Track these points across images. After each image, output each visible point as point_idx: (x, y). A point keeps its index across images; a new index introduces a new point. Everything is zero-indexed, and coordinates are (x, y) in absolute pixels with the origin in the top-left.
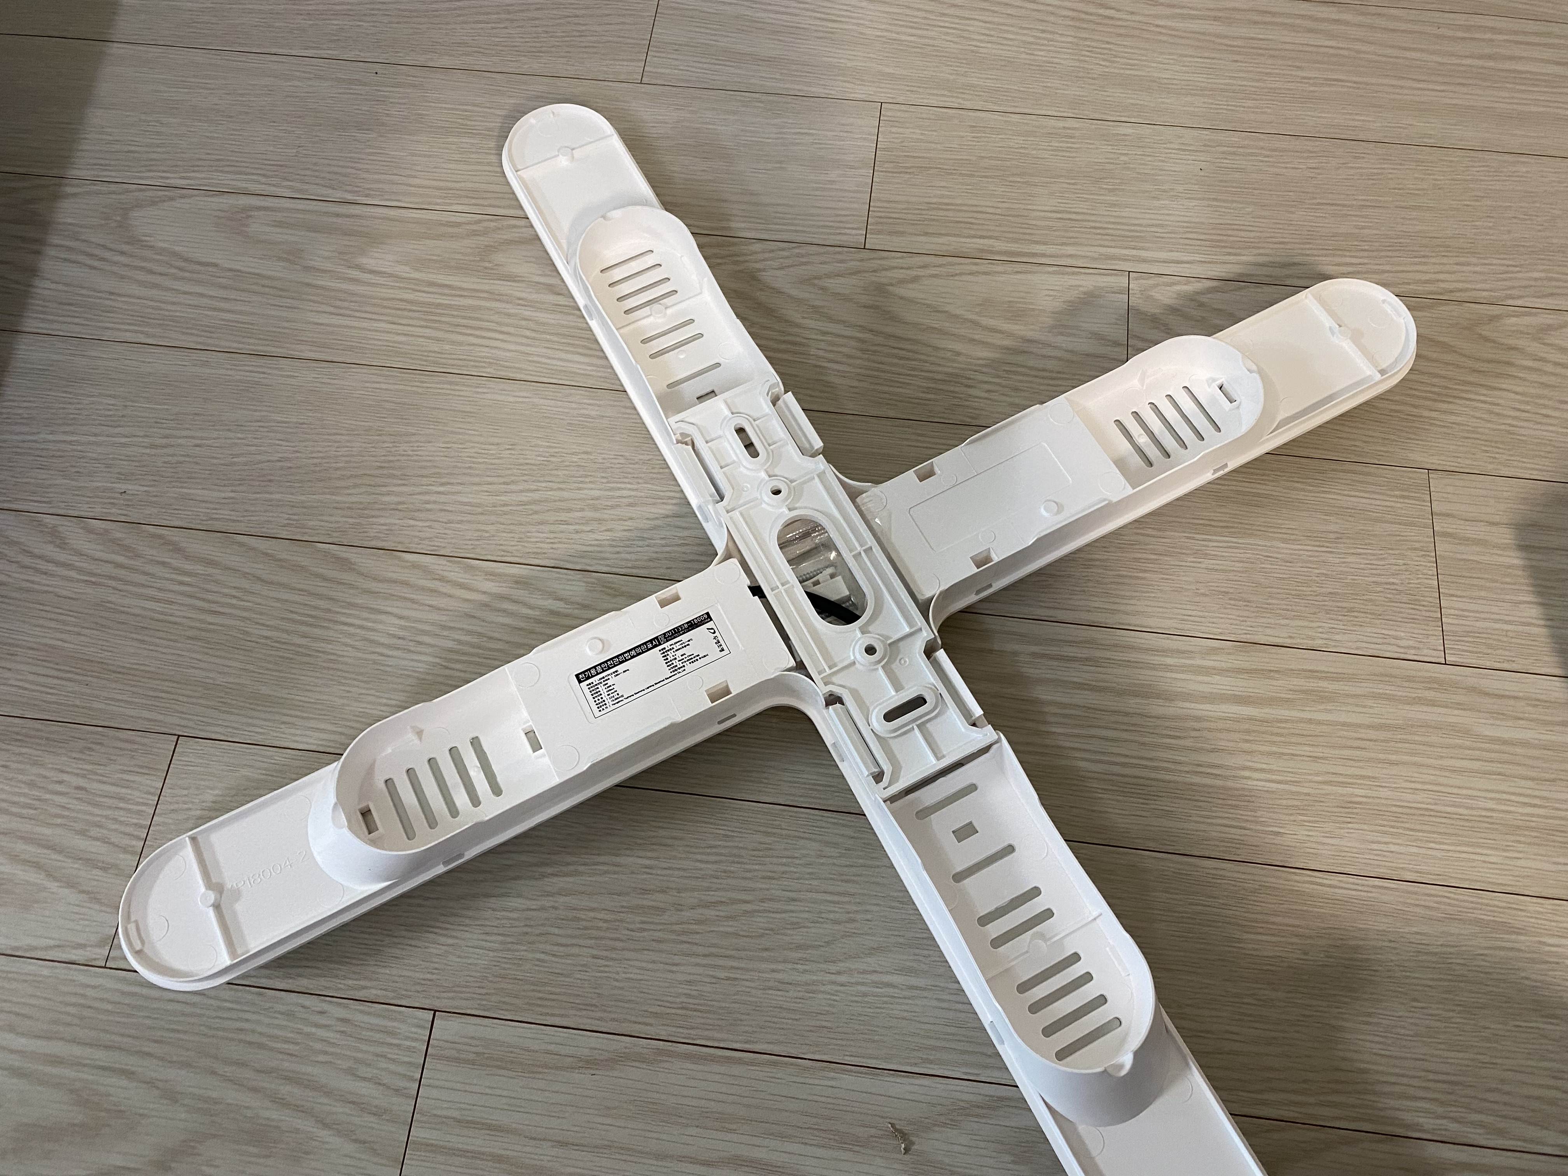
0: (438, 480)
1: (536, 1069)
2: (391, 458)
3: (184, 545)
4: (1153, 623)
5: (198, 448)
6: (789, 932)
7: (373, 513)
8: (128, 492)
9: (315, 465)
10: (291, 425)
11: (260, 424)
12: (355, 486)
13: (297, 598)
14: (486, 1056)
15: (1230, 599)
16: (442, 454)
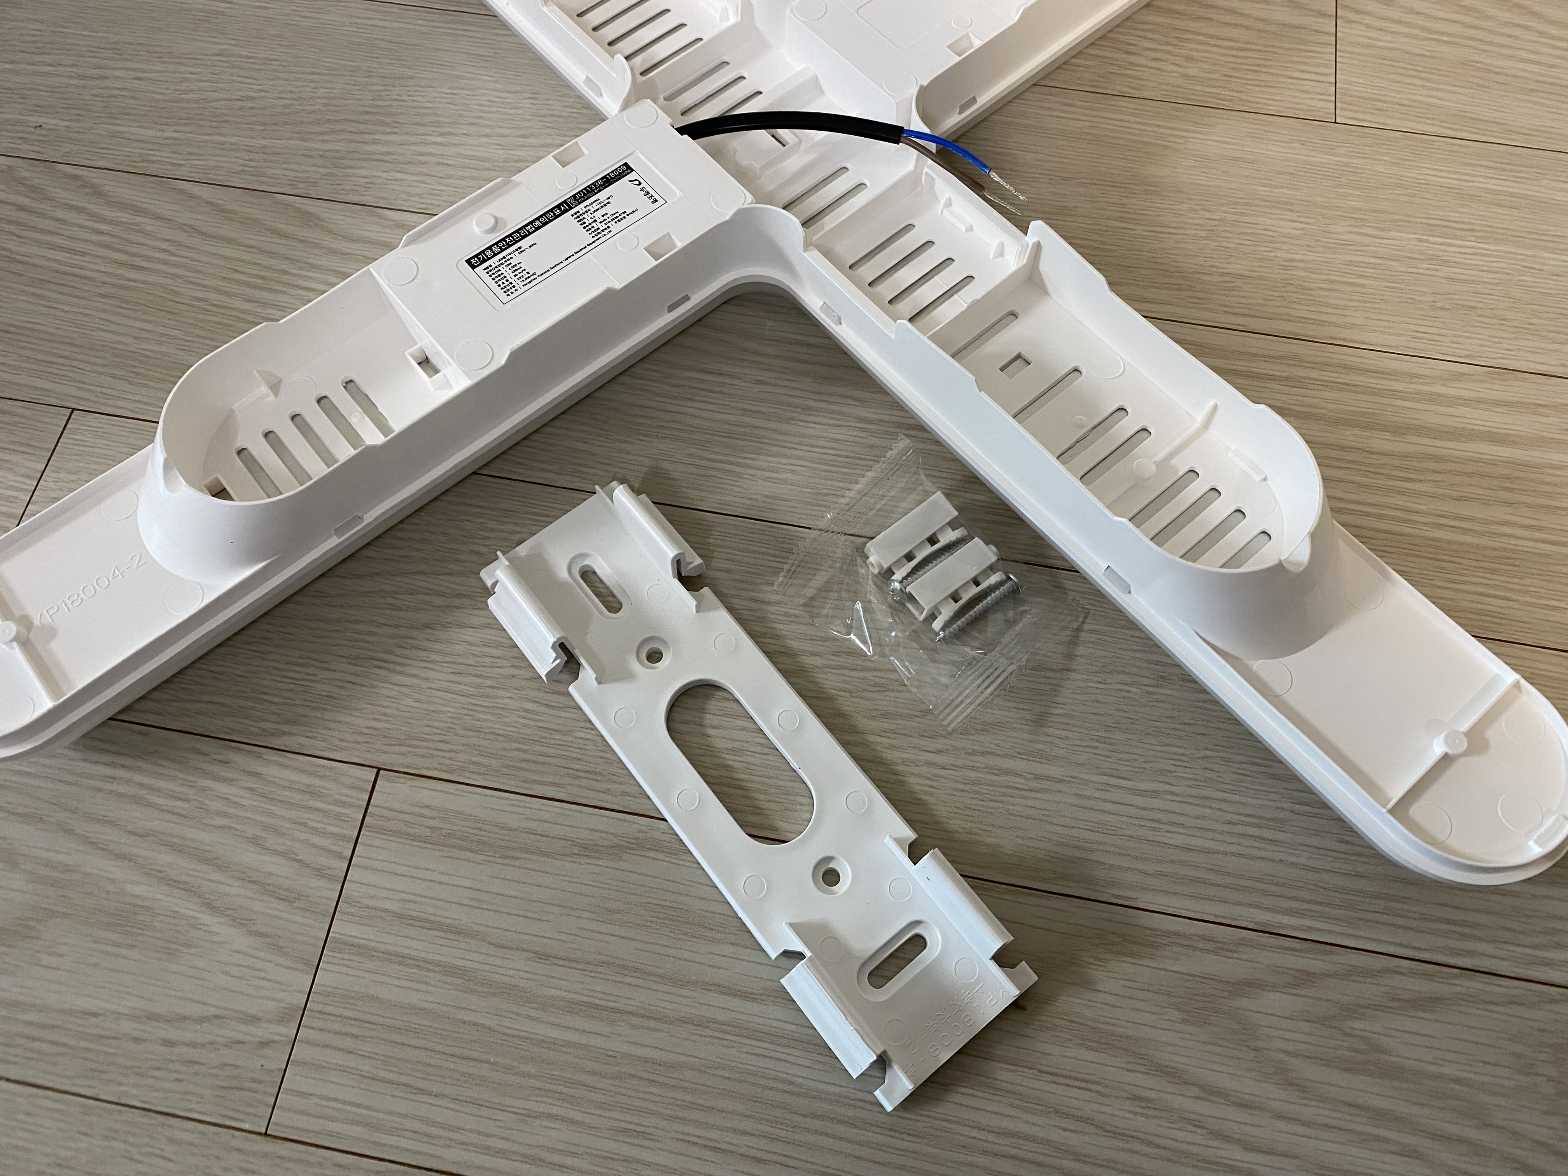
0: (438, 129)
1: (510, 853)
2: (379, 103)
3: (107, 188)
4: (1375, 339)
5: (137, 82)
6: (870, 695)
7: (352, 163)
8: (44, 126)
9: (285, 106)
10: (258, 61)
11: (219, 58)
12: (332, 132)
13: (246, 256)
14: (443, 832)
15: (1479, 316)
16: (446, 100)
